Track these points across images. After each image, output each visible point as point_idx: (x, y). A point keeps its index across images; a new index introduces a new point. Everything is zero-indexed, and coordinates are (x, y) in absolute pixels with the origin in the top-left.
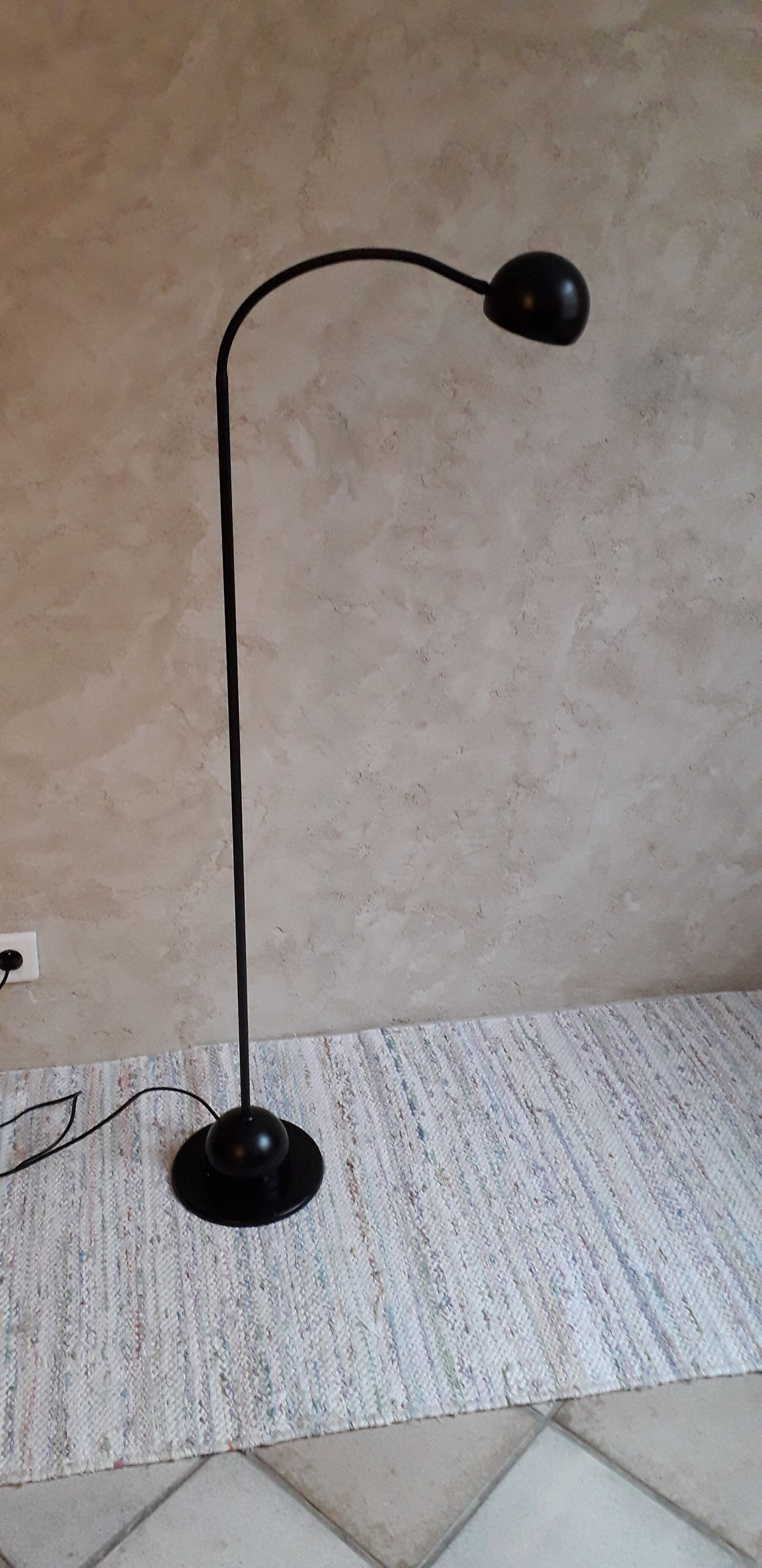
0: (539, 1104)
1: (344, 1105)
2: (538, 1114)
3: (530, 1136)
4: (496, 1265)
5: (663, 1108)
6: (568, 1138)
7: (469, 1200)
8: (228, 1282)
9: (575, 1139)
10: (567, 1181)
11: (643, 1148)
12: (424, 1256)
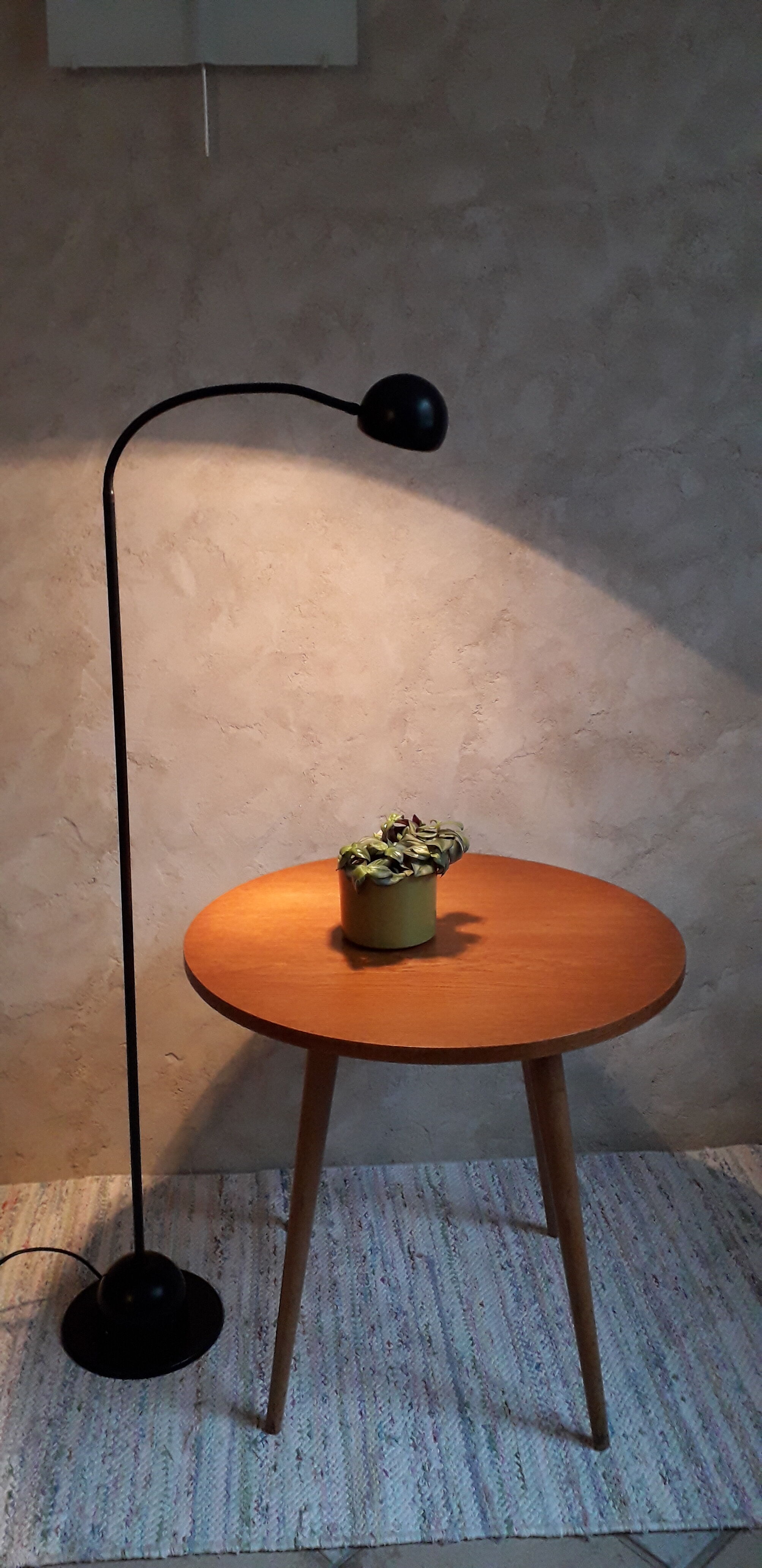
0: (421, 1249)
1: (221, 1240)
2: (418, 1260)
3: (403, 1279)
4: (326, 1405)
5: (551, 1261)
6: (442, 1285)
7: (319, 1339)
8: (46, 1401)
9: (449, 1287)
10: (427, 1326)
11: (518, 1299)
12: (254, 1390)
